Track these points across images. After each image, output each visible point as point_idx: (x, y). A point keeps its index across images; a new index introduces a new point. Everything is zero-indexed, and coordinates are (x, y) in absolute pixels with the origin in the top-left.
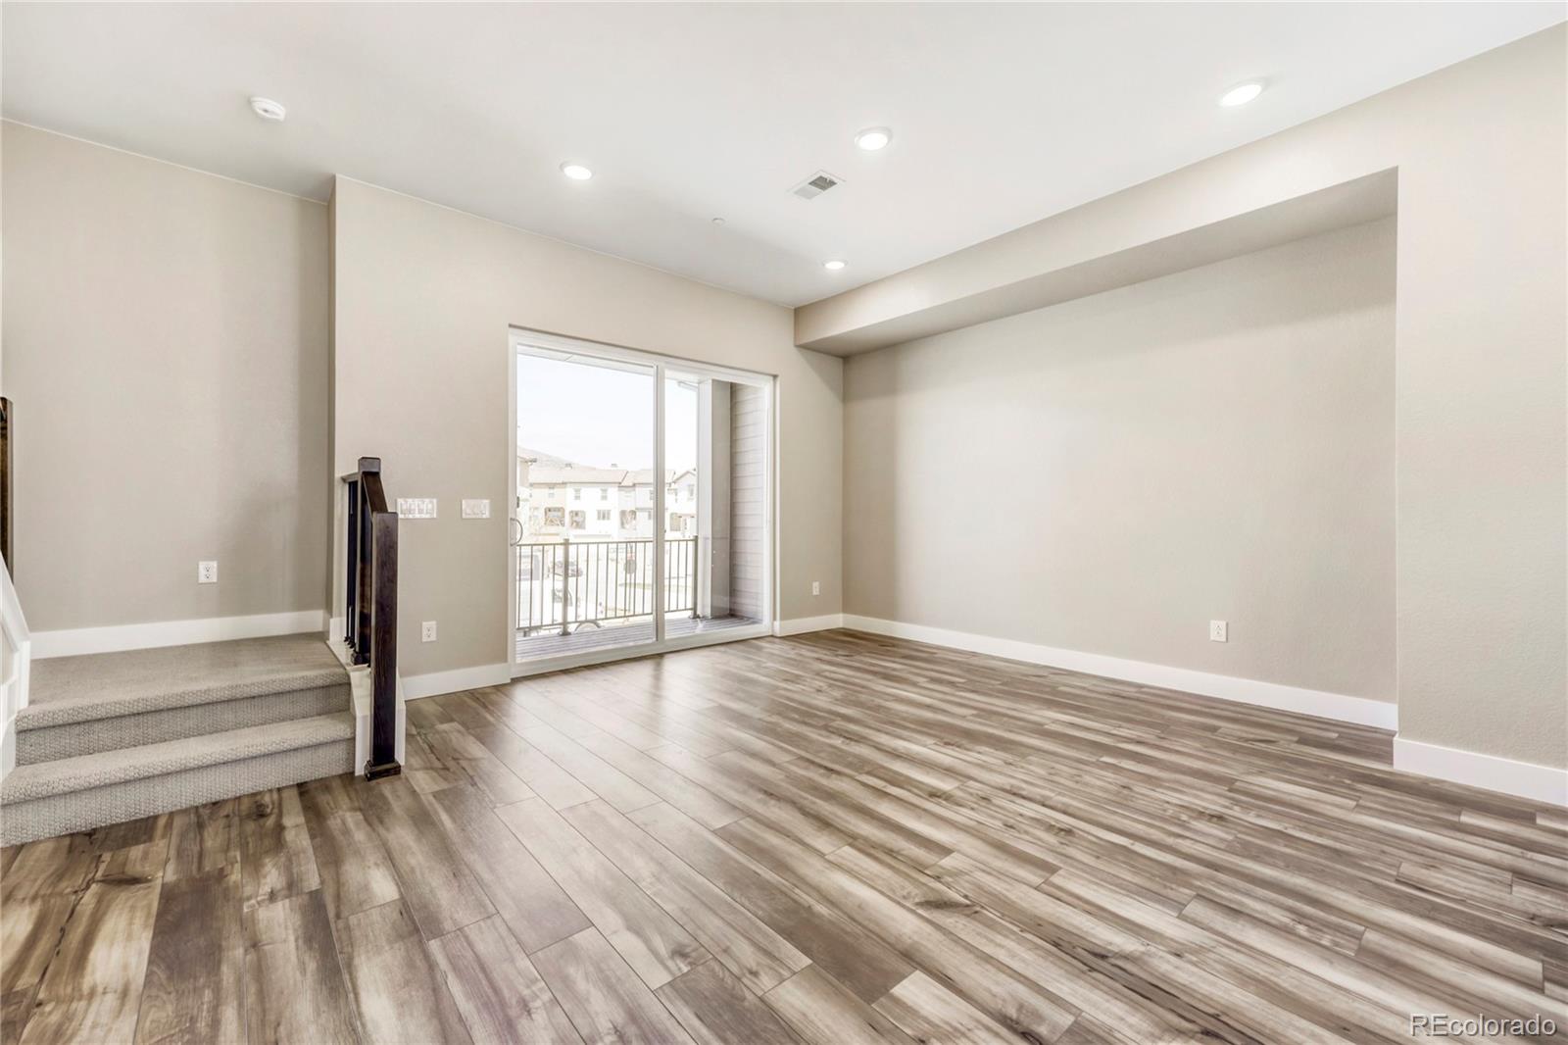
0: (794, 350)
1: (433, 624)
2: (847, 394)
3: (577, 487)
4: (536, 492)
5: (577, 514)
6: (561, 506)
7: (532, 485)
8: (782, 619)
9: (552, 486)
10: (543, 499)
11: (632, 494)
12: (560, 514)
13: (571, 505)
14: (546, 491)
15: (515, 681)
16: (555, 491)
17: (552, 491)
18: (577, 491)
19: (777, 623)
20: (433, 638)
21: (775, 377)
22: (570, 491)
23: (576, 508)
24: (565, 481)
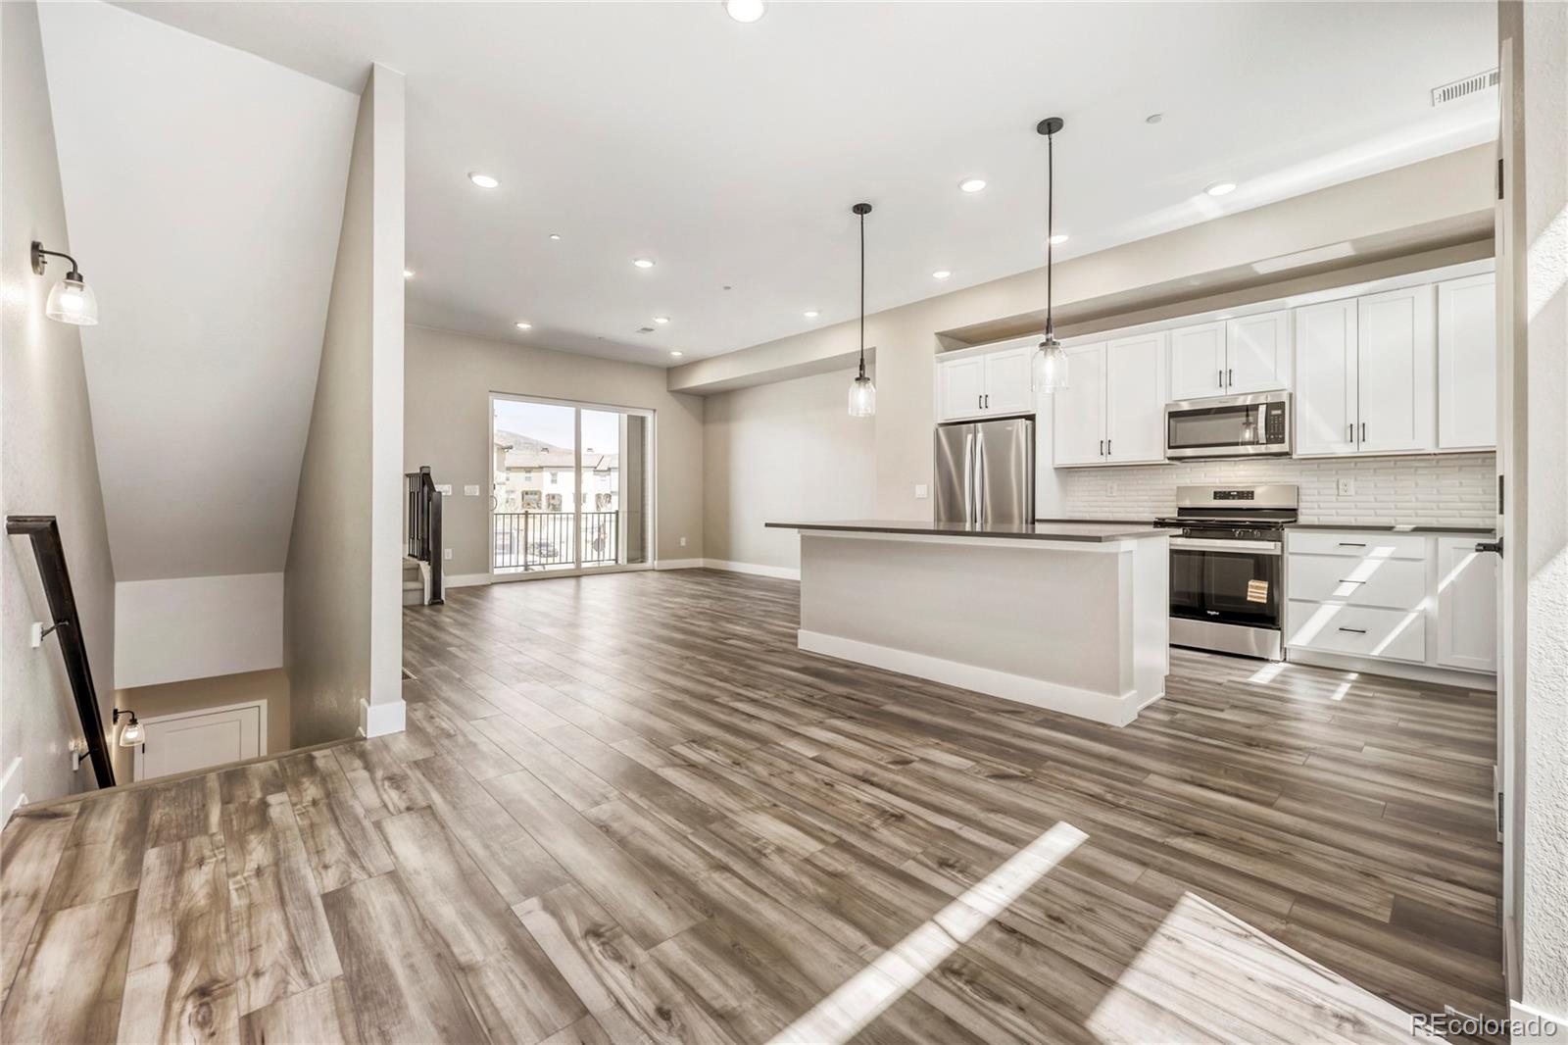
0: (669, 394)
1: (450, 550)
2: (705, 419)
3: (554, 471)
4: (512, 475)
5: (553, 497)
6: (536, 489)
7: (509, 469)
8: (659, 559)
9: (528, 470)
10: (520, 482)
11: (608, 477)
12: (536, 497)
13: (547, 488)
14: (523, 475)
15: (492, 584)
16: (532, 475)
17: (528, 475)
18: (554, 475)
19: (656, 562)
20: (450, 558)
21: (654, 411)
22: (546, 475)
23: (552, 492)
24: (543, 465)
